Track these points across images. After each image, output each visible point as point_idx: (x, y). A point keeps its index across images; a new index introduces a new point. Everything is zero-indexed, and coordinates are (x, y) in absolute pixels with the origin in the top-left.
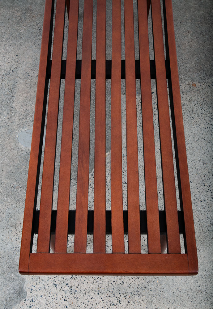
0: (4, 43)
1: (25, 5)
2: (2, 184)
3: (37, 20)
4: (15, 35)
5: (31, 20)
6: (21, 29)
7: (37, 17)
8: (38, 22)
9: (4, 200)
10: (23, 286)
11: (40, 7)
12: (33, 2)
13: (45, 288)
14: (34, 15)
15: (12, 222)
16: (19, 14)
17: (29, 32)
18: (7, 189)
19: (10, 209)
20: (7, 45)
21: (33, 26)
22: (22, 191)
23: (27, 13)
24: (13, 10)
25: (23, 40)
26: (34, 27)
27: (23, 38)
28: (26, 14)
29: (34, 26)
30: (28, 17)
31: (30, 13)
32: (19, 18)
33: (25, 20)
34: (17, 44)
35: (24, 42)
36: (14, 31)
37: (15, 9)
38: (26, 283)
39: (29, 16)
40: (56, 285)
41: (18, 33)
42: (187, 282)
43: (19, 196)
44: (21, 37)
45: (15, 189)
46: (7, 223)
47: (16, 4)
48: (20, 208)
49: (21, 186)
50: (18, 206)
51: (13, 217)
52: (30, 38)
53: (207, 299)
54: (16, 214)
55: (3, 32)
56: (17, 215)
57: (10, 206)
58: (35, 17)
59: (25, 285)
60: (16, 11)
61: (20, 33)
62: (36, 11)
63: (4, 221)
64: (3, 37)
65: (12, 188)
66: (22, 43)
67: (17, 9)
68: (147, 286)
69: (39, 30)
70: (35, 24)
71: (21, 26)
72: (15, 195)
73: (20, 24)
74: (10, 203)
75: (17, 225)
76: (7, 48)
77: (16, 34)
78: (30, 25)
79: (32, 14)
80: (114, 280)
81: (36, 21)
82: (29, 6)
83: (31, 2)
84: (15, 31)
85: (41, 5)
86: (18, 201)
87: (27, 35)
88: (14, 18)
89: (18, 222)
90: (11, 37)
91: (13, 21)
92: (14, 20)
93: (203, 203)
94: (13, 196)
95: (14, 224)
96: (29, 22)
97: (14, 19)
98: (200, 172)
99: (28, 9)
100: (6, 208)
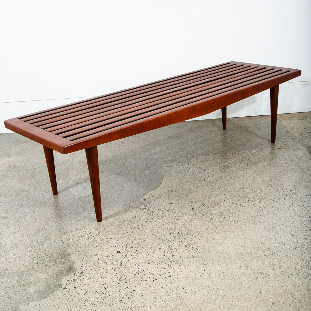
9: (57, 221)
10: (73, 265)
13: (95, 265)
15: (64, 232)
18: (61, 215)
22: (74, 215)
38: (76, 264)
40: (106, 262)
42: (237, 250)
45: (68, 215)
46: (59, 232)
49: (73, 213)
50: (70, 223)
51: (65, 229)
53: (258, 257)
56: (69, 227)
57: (62, 224)
59: (75, 265)
63: (57, 232)
65: (65, 214)
68: (197, 255)
72: (67, 217)
74: (62, 222)
80: (164, 255)
93: (244, 208)
98: (239, 193)
100: (59, 225)
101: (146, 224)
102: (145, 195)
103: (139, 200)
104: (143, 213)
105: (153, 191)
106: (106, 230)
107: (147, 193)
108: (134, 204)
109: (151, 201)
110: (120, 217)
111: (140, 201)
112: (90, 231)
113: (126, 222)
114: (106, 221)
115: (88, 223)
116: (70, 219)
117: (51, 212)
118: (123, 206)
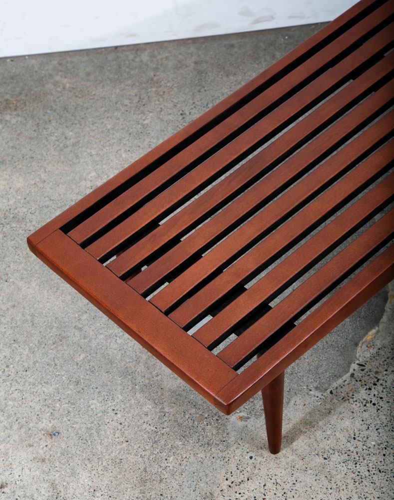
0: (116, 148)
1: (144, 73)
2: (167, 414)
3: (173, 96)
4: (134, 130)
5: (161, 99)
6: (144, 118)
7: (172, 93)
8: (175, 101)
9: (177, 448)
11: (175, 73)
12: (159, 66)
14: (165, 90)
15: (203, 490)
16: (135, 91)
17: (162, 120)
18: (180, 425)
19: (193, 463)
20: (123, 151)
21: (168, 110)
22: (211, 424)
23: (152, 87)
24: (122, 85)
25: (152, 137)
26: (170, 111)
27: (152, 134)
28: (149, 90)
29: (170, 109)
30: (153, 95)
31: (157, 87)
32: (136, 100)
33: (150, 101)
34: (142, 146)
35: (154, 141)
36: (131, 122)
37: (126, 83)
39: (157, 93)
41: (140, 126)
43: (207, 436)
44: (148, 132)
45: (196, 423)
46: (192, 493)
47: (125, 75)
48: (213, 460)
49: (206, 415)
50: (208, 455)
51: (204, 479)
52: (166, 132)
54: (208, 472)
55: (109, 127)
56: (211, 474)
57: (192, 459)
58: (169, 92)
60: (128, 87)
61: (143, 125)
62: (169, 82)
63: (187, 490)
64: (111, 136)
65: (189, 420)
66: (152, 144)
67: (130, 82)
69: (182, 114)
70: (170, 105)
71: (143, 113)
72: (197, 434)
73: (141, 108)
74: (191, 452)
75: (216, 495)
76: (124, 155)
77: (135, 128)
78: (161, 108)
79: (162, 88)
81: (172, 100)
82: (152, 74)
83: (154, 66)
84: (133, 123)
85: (175, 70)
86: (206, 446)
87: (158, 128)
88: (126, 99)
89: (215, 488)
90: (128, 135)
91: (126, 105)
92: (128, 104)
94: (195, 437)
95: (208, 494)
96: (157, 102)
97: (127, 102)
99: (152, 79)
100: (185, 463)
101: (385, 467)
102: (356, 344)
103: (349, 367)
104: (368, 422)
105: (374, 331)
106: (298, 485)
107: (361, 337)
108: (340, 381)
109: (377, 373)
110: (319, 434)
111: (351, 371)
112: (262, 490)
113: (337, 454)
114: (289, 450)
115: (251, 458)
116: (206, 440)
117: (155, 412)
118: (317, 388)
